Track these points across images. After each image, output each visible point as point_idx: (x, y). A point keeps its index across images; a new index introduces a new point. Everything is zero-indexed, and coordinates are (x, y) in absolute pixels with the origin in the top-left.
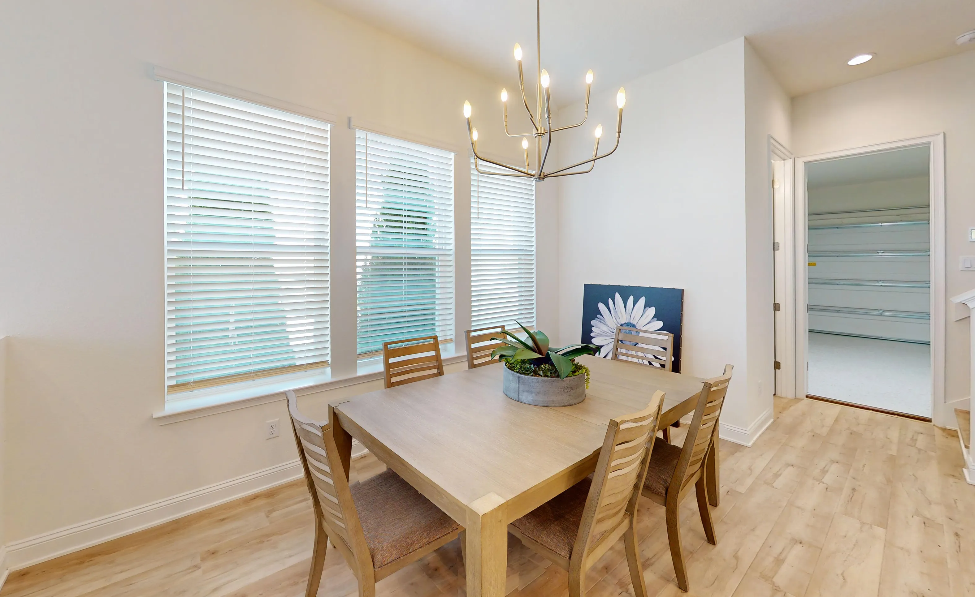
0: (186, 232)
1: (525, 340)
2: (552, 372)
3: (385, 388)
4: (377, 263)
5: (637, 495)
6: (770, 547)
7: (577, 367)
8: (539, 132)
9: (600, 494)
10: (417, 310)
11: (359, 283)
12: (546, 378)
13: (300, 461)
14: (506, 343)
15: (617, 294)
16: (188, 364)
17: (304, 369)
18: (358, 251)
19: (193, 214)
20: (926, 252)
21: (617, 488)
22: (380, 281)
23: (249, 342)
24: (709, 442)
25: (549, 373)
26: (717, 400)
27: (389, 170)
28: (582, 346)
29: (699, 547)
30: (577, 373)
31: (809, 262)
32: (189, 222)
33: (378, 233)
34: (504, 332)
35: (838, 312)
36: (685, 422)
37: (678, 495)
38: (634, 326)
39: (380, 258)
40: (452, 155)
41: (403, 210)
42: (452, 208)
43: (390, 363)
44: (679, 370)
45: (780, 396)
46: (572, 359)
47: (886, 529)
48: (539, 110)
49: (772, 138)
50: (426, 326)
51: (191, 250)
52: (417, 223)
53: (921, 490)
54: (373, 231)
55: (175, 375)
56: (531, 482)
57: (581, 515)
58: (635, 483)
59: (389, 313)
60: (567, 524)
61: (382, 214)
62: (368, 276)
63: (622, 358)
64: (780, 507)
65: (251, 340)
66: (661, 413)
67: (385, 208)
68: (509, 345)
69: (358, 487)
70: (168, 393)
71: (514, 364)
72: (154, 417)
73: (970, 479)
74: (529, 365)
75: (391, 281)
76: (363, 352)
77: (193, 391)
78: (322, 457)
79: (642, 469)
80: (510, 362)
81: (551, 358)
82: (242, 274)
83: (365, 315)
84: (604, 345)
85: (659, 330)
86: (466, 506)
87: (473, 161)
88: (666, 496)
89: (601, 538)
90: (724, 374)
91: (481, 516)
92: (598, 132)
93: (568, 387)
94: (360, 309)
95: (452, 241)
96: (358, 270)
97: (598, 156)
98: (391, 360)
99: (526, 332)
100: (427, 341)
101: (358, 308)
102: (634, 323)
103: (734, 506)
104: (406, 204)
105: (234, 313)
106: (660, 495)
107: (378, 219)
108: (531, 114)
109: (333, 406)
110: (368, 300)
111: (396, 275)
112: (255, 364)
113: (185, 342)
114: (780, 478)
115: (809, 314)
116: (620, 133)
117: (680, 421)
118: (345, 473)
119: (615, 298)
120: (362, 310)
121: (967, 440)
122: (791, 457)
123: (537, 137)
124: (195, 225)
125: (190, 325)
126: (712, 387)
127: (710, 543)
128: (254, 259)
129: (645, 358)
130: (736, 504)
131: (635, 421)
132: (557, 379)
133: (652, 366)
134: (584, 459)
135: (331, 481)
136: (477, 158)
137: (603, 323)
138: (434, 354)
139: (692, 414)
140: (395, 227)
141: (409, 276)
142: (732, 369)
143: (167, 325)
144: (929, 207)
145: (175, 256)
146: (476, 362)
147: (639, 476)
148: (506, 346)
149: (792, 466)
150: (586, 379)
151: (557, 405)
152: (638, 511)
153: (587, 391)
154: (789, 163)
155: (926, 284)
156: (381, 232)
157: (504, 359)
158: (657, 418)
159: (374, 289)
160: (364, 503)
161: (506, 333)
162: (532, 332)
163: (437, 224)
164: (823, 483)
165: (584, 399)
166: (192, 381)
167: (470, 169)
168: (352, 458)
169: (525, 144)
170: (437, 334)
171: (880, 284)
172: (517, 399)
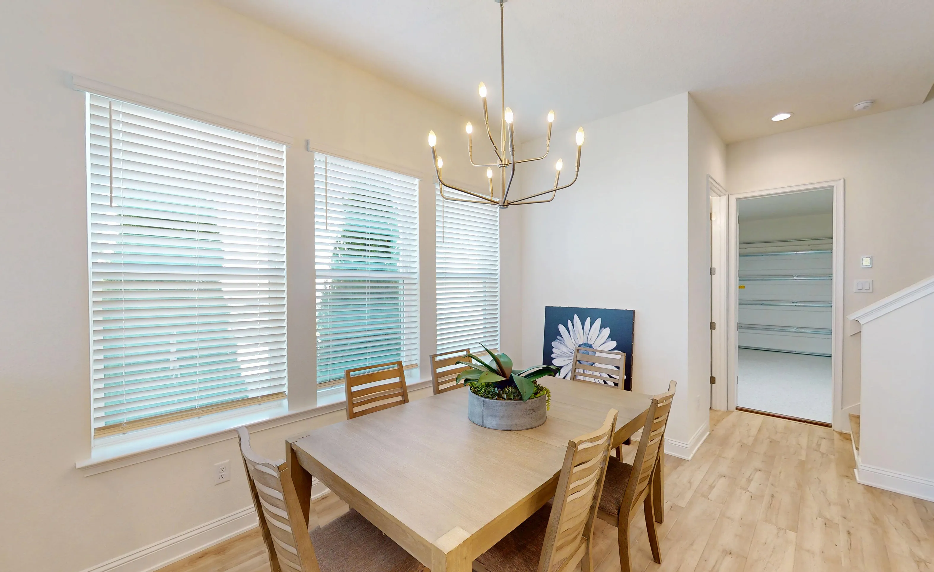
0: (116, 253)
1: (489, 364)
2: (515, 394)
3: (347, 420)
4: (338, 287)
5: (592, 518)
6: (706, 561)
7: (539, 389)
8: (503, 163)
9: (559, 519)
10: (381, 335)
11: (318, 307)
12: (509, 401)
13: (254, 508)
14: (471, 367)
15: (576, 316)
16: (120, 401)
17: (258, 402)
18: (317, 274)
19: (124, 233)
20: (830, 276)
21: (575, 512)
22: (341, 305)
23: (194, 374)
24: (655, 459)
25: (513, 395)
26: (662, 415)
27: (350, 193)
28: (543, 368)
29: (647, 567)
30: (538, 395)
31: (739, 285)
32: (120, 242)
33: (339, 255)
34: (468, 355)
35: (762, 329)
36: (635, 439)
37: (628, 514)
38: (591, 346)
39: (341, 281)
40: (417, 181)
41: (365, 233)
42: (417, 232)
43: (352, 391)
44: (631, 388)
45: (715, 409)
46: (534, 381)
47: (796, 533)
48: (503, 143)
49: (711, 177)
50: (390, 351)
51: (122, 273)
52: (381, 246)
53: (823, 492)
54: (333, 254)
55: (104, 415)
56: (496, 512)
57: (542, 544)
58: (592, 504)
59: (351, 338)
60: (529, 554)
61: (343, 237)
62: (329, 300)
63: (580, 378)
64: (714, 519)
65: (196, 372)
66: (614, 432)
67: (346, 231)
68: (474, 369)
69: (319, 533)
70: (95, 437)
71: (479, 388)
72: (78, 467)
73: (859, 479)
74: (493, 389)
75: (353, 305)
76: (323, 381)
77: (126, 433)
78: (279, 501)
79: (598, 490)
80: (475, 386)
81: (514, 380)
82: (184, 298)
83: (325, 341)
84: (564, 366)
85: (612, 350)
86: (432, 544)
87: (438, 187)
88: (619, 516)
89: (560, 567)
90: (669, 390)
91: (446, 554)
92: (559, 166)
93: (530, 410)
94: (320, 335)
95: (417, 265)
96: (318, 294)
97: (559, 187)
98: (354, 389)
99: (491, 355)
100: (392, 367)
101: (318, 334)
102: (590, 344)
103: (676, 522)
104: (369, 227)
105: (175, 342)
106: (613, 516)
107: (339, 242)
108: (495, 147)
109: (291, 442)
110: (328, 326)
111: (358, 299)
112: (201, 398)
113: (116, 376)
114: (715, 490)
115: (739, 332)
116: (579, 167)
117: (631, 438)
118: (304, 518)
119: (574, 319)
120: (322, 335)
121: (858, 442)
122: (723, 468)
123: (501, 168)
124: (127, 245)
125: (123, 357)
126: (658, 403)
127: (656, 563)
128: (199, 282)
129: (600, 377)
130: (678, 519)
131: (591, 440)
132: (519, 401)
133: (607, 385)
134: (545, 483)
135: (288, 529)
136: (442, 185)
137: (563, 344)
138: (399, 381)
139: (641, 430)
140: (358, 250)
141: (372, 300)
142: (676, 385)
143: (93, 357)
144: (832, 239)
145: (103, 279)
146: (441, 387)
147: (595, 498)
148: (470, 369)
149: (724, 477)
150: (546, 401)
151: (520, 428)
152: (593, 534)
153: (548, 413)
154: (724, 199)
155: (828, 304)
156: (342, 254)
157: (469, 383)
158: (611, 437)
159: (335, 314)
160: (326, 551)
161: (470, 356)
162: (496, 355)
163: (402, 248)
164: (749, 491)
165: (545, 421)
166: (124, 422)
167: (435, 195)
168: (312, 500)
169: (490, 174)
170: (402, 359)
171: (795, 304)
172: (482, 425)
